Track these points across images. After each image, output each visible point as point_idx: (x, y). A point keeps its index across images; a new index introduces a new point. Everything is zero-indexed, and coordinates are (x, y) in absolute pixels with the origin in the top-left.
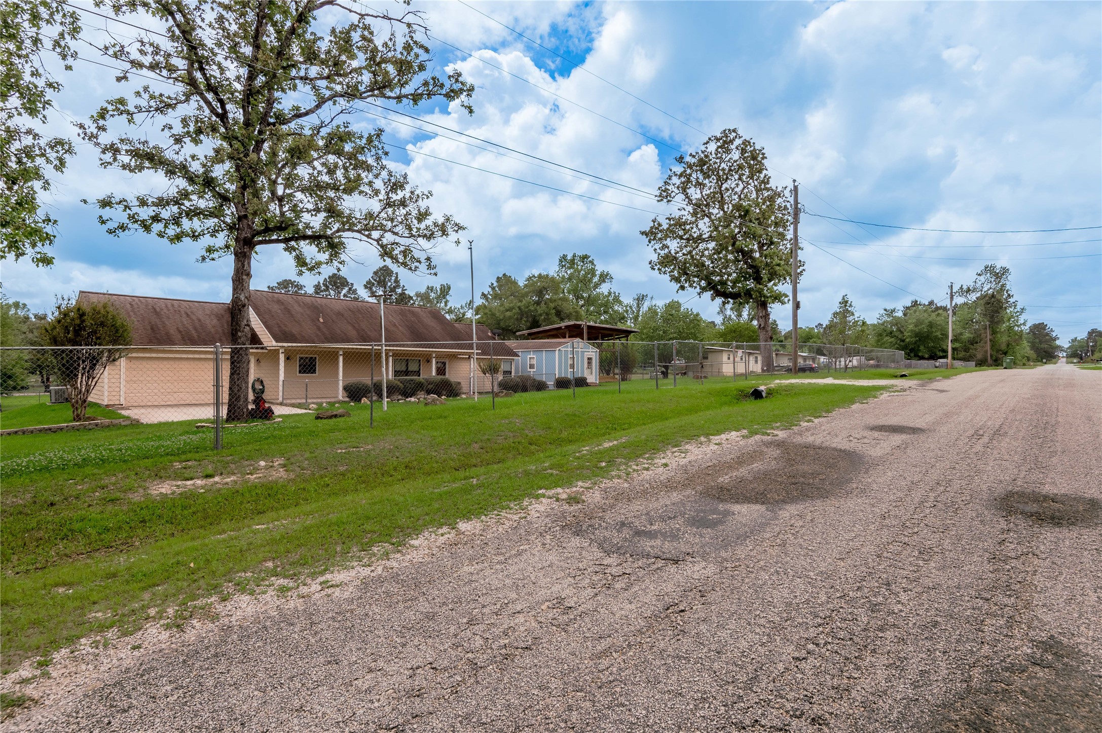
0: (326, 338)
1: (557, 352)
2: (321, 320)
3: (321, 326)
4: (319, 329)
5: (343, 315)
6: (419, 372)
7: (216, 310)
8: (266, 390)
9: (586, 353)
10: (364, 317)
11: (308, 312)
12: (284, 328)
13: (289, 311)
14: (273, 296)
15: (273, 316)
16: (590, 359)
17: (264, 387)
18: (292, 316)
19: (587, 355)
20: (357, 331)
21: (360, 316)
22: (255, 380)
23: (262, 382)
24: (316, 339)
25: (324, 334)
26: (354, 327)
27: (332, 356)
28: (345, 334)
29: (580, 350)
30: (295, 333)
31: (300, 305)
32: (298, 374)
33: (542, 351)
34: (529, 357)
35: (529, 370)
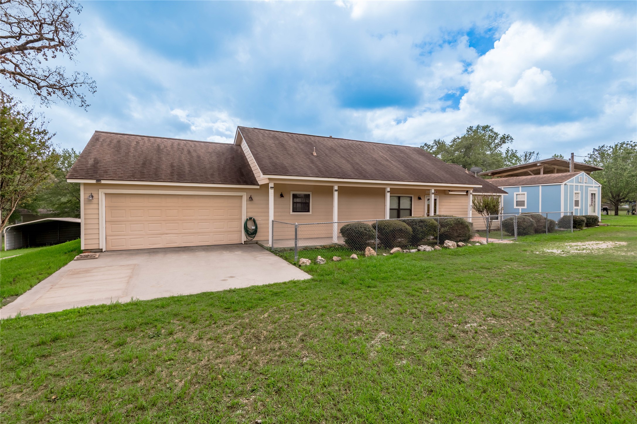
0: (320, 171)
1: (563, 187)
2: (315, 154)
3: (315, 159)
4: (312, 162)
5: (335, 150)
6: (410, 210)
7: (219, 149)
8: (258, 230)
9: (589, 189)
10: (355, 152)
11: (302, 147)
12: (275, 159)
13: (283, 145)
14: (270, 134)
15: (266, 149)
16: (593, 195)
17: (256, 227)
18: (286, 149)
19: (591, 190)
20: (351, 164)
21: (352, 151)
22: (247, 220)
23: (254, 221)
24: (309, 172)
25: (317, 167)
26: (348, 161)
27: (327, 191)
28: (340, 167)
29: (584, 185)
30: (287, 165)
31: (294, 141)
32: (291, 213)
33: (538, 187)
34: (515, 193)
35: (515, 207)
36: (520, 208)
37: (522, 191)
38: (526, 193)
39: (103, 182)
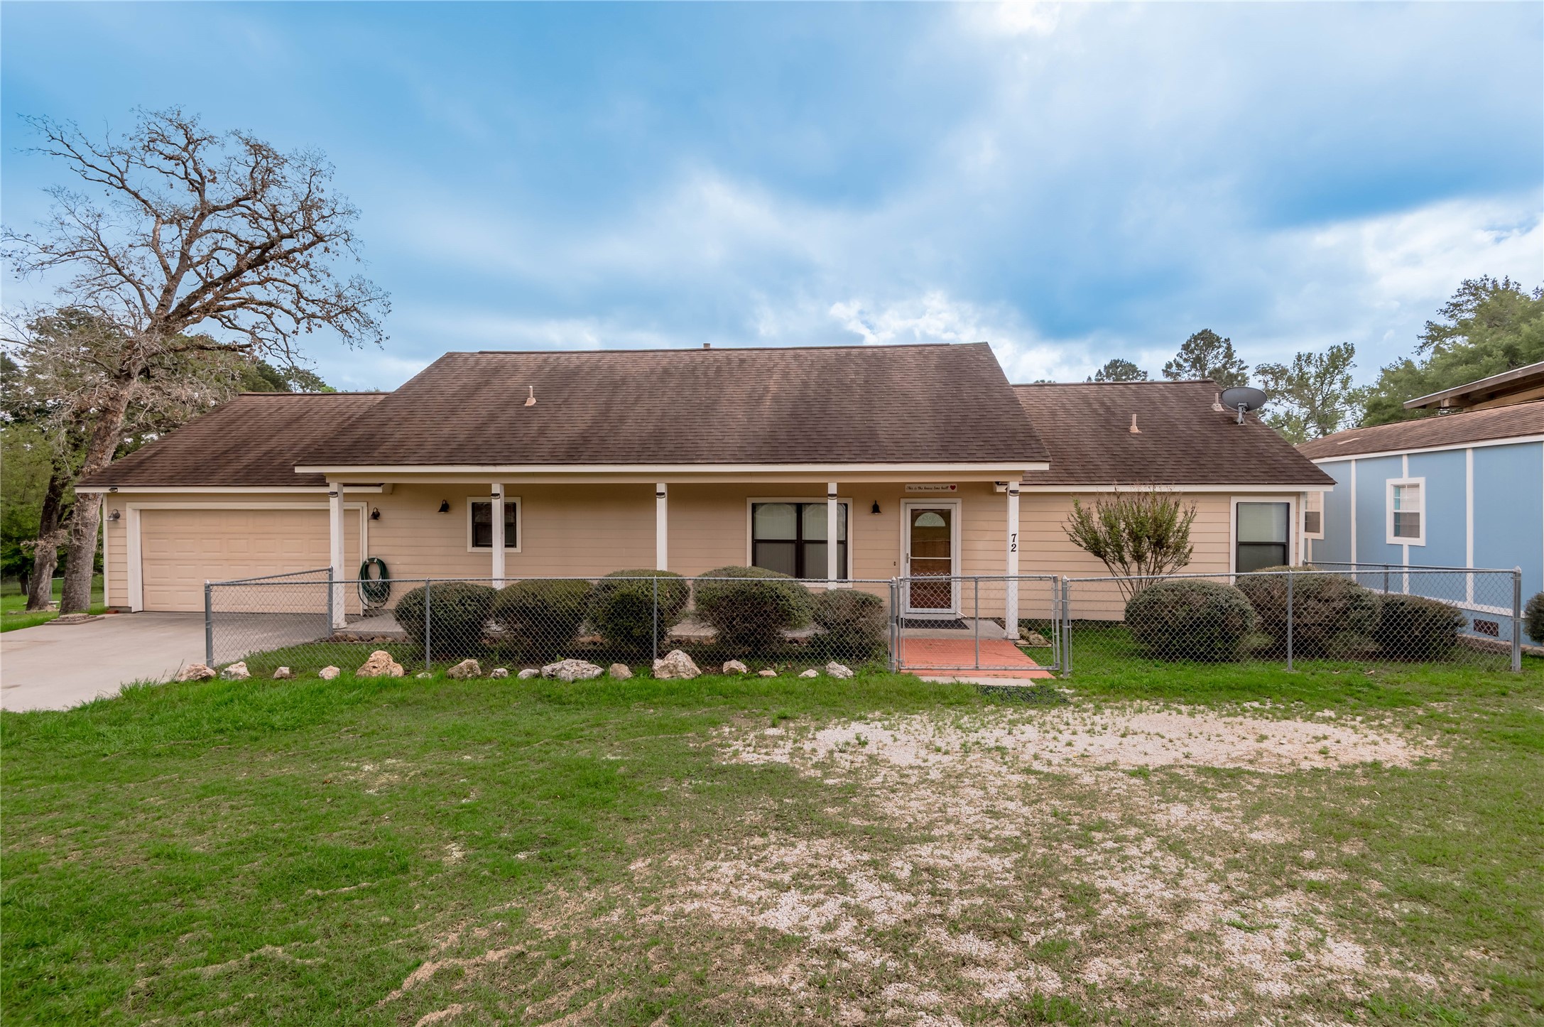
2: (531, 402)
8: (394, 586)
23: (384, 566)
26: (605, 413)
28: (541, 434)
32: (470, 548)
33: (1458, 456)
34: (1391, 482)
35: (1391, 539)
36: (1406, 541)
37: (1411, 475)
38: (1421, 481)
39: (120, 490)
